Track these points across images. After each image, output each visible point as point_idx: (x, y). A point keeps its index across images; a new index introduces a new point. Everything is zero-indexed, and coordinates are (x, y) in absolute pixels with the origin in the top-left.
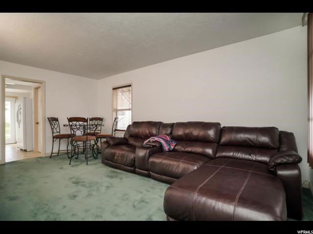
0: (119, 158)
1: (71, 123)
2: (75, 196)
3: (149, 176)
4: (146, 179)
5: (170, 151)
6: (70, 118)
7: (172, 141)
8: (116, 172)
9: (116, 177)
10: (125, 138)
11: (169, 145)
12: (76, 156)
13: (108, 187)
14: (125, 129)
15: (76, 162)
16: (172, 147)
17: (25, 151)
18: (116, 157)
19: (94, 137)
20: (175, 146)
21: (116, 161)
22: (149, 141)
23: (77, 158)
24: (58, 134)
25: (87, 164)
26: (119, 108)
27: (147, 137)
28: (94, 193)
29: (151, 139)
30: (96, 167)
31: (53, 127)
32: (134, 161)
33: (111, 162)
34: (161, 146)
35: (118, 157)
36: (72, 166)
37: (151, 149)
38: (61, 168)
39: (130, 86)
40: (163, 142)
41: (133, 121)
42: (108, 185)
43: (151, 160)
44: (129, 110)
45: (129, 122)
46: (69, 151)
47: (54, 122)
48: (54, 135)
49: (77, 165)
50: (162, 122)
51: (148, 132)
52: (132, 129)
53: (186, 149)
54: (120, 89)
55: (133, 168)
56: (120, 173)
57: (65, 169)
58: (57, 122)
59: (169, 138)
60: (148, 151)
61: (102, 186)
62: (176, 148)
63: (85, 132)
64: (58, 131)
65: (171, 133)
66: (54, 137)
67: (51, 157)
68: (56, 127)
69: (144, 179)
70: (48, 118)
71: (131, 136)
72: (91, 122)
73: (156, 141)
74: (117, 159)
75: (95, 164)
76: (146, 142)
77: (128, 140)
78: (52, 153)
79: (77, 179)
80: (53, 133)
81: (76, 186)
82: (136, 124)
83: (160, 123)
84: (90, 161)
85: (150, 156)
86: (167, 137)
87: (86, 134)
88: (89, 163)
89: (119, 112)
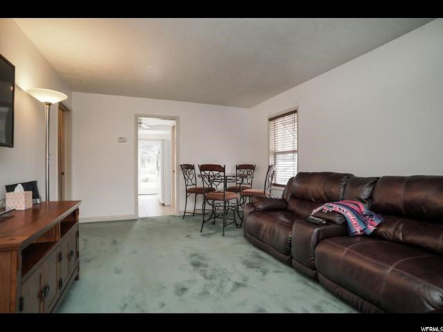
0: (267, 234)
1: (203, 173)
2: (184, 290)
3: (315, 279)
4: (311, 283)
5: (364, 235)
6: (202, 166)
7: (371, 216)
8: (261, 257)
9: (258, 267)
10: (283, 200)
11: (365, 223)
12: (213, 220)
13: (238, 285)
14: (286, 184)
15: (211, 229)
16: (371, 229)
17: (163, 205)
18: (262, 232)
19: (238, 195)
20: (379, 226)
21: (263, 238)
22: (321, 211)
23: (214, 223)
24: (194, 186)
25: (224, 235)
26: (280, 150)
27: (321, 201)
28: (212, 292)
29: (326, 207)
30: (235, 241)
31: (187, 178)
32: (290, 245)
33: (255, 238)
34: (345, 223)
35: (265, 231)
36: (203, 235)
37: (321, 228)
38: (188, 236)
39: (295, 112)
40: (349, 215)
41: (300, 171)
42: (239, 281)
43: (320, 249)
44: (294, 152)
45: (293, 173)
46: (206, 212)
47: (190, 170)
48: (188, 188)
49: (210, 234)
50: (352, 175)
51: (323, 192)
52: (296, 184)
53: (410, 238)
54: (281, 119)
55: (288, 257)
56: (266, 260)
57: (192, 239)
58: (193, 171)
59: (364, 209)
60: (316, 230)
61: (229, 280)
62: (381, 230)
63: (225, 185)
64: (194, 182)
65: (371, 197)
66: (187, 191)
67: (184, 217)
68: (191, 176)
69: (306, 283)
70: (181, 166)
71: (294, 197)
72: (238, 171)
73: (334, 212)
74: (263, 235)
75: (235, 237)
76: (315, 211)
77: (287, 203)
78: (185, 212)
79: (199, 258)
80: (186, 186)
81: (194, 270)
82: (302, 176)
83: (349, 176)
84: (230, 229)
85: (319, 241)
86: (361, 205)
87: (226, 189)
88: (226, 233)
89: (279, 156)
